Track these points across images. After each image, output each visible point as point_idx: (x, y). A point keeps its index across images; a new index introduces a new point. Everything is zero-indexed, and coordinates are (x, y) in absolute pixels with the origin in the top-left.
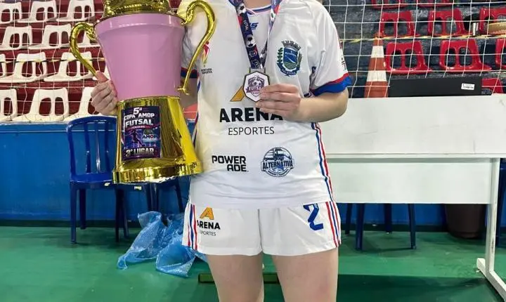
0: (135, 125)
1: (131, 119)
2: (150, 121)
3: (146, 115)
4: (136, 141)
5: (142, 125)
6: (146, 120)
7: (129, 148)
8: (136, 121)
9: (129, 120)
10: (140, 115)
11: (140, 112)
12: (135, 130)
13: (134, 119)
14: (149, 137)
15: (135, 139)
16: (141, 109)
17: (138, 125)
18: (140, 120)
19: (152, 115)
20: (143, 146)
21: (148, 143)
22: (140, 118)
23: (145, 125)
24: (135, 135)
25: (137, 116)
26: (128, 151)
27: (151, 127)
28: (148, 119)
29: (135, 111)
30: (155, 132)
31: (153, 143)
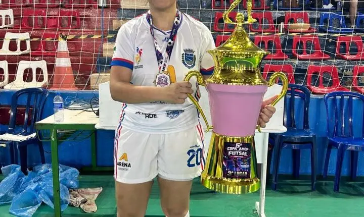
0: (236, 155)
1: (234, 150)
2: (246, 153)
4: (237, 166)
5: (241, 156)
6: (243, 152)
7: (231, 170)
8: (237, 152)
9: (232, 151)
10: (240, 149)
11: (241, 147)
12: (236, 158)
14: (245, 164)
16: (241, 145)
17: (238, 155)
18: (240, 153)
20: (241, 171)
21: (244, 168)
23: (243, 156)
24: (236, 162)
25: (238, 149)
26: (230, 172)
27: (247, 157)
28: (245, 151)
29: (237, 145)
31: (246, 168)
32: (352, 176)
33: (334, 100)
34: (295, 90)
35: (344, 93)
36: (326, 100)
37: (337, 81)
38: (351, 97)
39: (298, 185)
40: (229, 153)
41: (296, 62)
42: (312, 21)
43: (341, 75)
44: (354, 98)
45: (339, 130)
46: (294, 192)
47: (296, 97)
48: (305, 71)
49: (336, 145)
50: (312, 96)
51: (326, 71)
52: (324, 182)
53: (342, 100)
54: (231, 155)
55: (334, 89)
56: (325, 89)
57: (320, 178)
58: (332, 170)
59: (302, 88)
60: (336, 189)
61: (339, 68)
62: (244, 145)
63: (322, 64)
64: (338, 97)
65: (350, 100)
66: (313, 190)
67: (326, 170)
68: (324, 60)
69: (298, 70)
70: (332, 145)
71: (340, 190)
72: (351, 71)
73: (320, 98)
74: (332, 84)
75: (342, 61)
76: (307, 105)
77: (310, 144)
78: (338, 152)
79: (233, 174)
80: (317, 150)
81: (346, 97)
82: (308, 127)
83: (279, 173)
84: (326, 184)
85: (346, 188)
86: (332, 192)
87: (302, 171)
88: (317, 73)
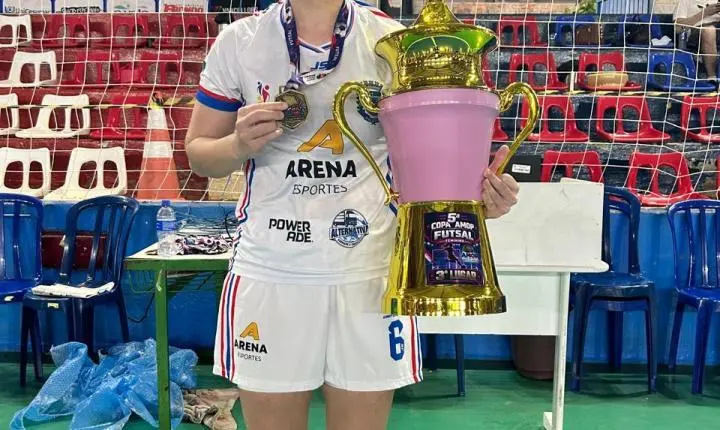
33: (687, 218)
39: (619, 382)
45: (698, 277)
50: (644, 210)
52: (670, 377)
53: (701, 216)
57: (663, 368)
60: (697, 390)
64: (695, 211)
67: (673, 353)
70: (685, 303)
71: (704, 392)
73: (658, 212)
76: (634, 228)
81: (710, 212)
82: (637, 270)
83: (584, 361)
84: (674, 381)
86: (689, 395)
87: (626, 356)
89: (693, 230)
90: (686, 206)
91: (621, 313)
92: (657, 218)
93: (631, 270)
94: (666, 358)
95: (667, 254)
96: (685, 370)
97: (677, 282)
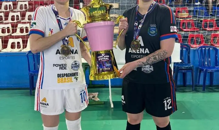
1: (101, 58)
3: (106, 56)
4: (104, 65)
6: (106, 58)
7: (101, 68)
8: (103, 58)
10: (104, 56)
11: (104, 55)
12: (103, 62)
13: (102, 58)
15: (103, 65)
17: (104, 60)
19: (108, 56)
20: (106, 67)
21: (108, 66)
22: (105, 57)
23: (107, 60)
24: (103, 63)
25: (103, 57)
27: (109, 61)
30: (110, 62)
31: (109, 66)
32: (211, 85)
33: (202, 50)
34: (183, 46)
35: (206, 46)
36: (197, 50)
37: (203, 41)
38: (209, 48)
39: (186, 89)
40: (99, 59)
41: (183, 33)
42: (190, 12)
43: (204, 38)
44: (211, 49)
46: (184, 92)
47: (184, 49)
48: (187, 37)
49: (203, 70)
51: (197, 37)
52: (198, 88)
53: (205, 50)
54: (100, 60)
55: (202, 45)
56: (198, 46)
57: (196, 86)
58: (201, 83)
59: (186, 45)
60: (204, 90)
61: (204, 35)
62: (106, 54)
63: (196, 33)
64: (203, 49)
65: (209, 50)
66: (193, 91)
68: (196, 31)
69: (184, 37)
70: (201, 70)
71: (205, 90)
72: (210, 36)
74: (201, 43)
75: (205, 31)
76: (189, 53)
77: (191, 70)
78: (204, 74)
79: (102, 70)
80: (194, 73)
81: (207, 49)
82: (190, 63)
84: (199, 89)
85: (208, 89)
87: (187, 83)
88: (193, 38)
89: (203, 54)
90: (201, 47)
91: (186, 73)
92: (194, 50)
93: (188, 63)
94: (197, 84)
95: (197, 59)
96: (201, 86)
97: (199, 65)
